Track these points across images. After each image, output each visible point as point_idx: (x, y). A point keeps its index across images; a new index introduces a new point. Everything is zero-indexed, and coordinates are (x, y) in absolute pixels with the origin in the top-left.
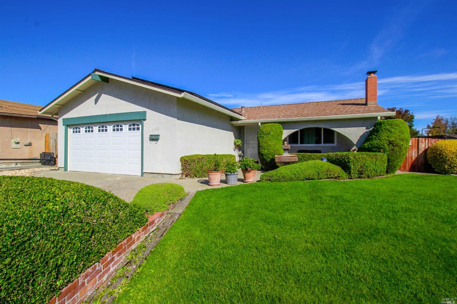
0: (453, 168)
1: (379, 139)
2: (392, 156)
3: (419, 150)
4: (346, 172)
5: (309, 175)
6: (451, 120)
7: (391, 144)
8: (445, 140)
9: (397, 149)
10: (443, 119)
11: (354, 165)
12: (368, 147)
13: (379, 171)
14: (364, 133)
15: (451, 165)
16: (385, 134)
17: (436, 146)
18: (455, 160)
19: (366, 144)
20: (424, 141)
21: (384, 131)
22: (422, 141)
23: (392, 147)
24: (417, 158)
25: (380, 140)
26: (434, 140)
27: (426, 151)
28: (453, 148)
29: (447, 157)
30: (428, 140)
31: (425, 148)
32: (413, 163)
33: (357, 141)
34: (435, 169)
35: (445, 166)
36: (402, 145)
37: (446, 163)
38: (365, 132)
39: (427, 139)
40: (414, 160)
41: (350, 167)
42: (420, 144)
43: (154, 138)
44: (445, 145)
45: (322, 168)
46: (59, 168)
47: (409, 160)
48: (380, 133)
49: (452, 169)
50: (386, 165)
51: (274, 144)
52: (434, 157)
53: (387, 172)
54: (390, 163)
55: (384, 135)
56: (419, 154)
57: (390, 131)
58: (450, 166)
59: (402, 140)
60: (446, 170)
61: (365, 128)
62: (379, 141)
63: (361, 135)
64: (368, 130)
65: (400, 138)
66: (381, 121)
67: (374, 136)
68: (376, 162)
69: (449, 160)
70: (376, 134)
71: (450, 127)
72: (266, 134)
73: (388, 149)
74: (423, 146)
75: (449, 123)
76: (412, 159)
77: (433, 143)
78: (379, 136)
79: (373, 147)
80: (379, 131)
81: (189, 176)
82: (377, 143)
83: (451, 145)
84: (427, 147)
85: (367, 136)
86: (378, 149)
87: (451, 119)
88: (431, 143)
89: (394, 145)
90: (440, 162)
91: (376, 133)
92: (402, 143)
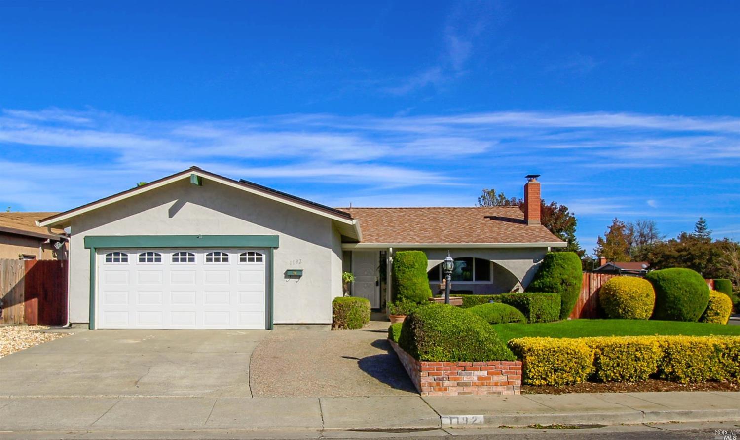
0: (628, 313)
1: (551, 277)
2: (565, 297)
3: (591, 290)
4: (525, 315)
5: (494, 319)
6: (638, 227)
7: (564, 282)
8: (620, 277)
9: (570, 288)
10: (624, 227)
11: (533, 308)
12: (540, 286)
13: (554, 315)
14: (531, 268)
15: (625, 308)
16: (558, 270)
17: (609, 285)
18: (629, 302)
19: (536, 283)
20: (596, 278)
21: (556, 266)
22: (594, 277)
23: (565, 286)
24: (588, 301)
25: (553, 278)
26: (607, 277)
27: (598, 290)
28: (627, 287)
29: (620, 298)
30: (601, 276)
31: (597, 286)
32: (583, 308)
33: (523, 278)
34: (608, 315)
35: (619, 310)
36: (576, 284)
37: (619, 306)
38: (531, 266)
39: (599, 274)
40: (585, 304)
41: (530, 310)
42: (592, 281)
43: (294, 275)
44: (619, 283)
45: (504, 310)
46: (71, 325)
47: (579, 303)
48: (552, 269)
49: (626, 314)
50: (560, 308)
51: (420, 281)
52: (608, 299)
53: (561, 318)
54: (564, 306)
55: (556, 272)
56: (591, 295)
57: (562, 267)
58: (624, 310)
59: (575, 278)
60: (620, 315)
61: (532, 260)
62: (551, 279)
63: (528, 270)
64: (536, 264)
65: (574, 275)
66: (552, 253)
67: (545, 273)
68: (551, 304)
69: (623, 302)
70: (547, 270)
71: (637, 241)
72: (408, 267)
73: (561, 289)
74: (595, 284)
75: (635, 234)
76: (582, 303)
77: (606, 280)
78: (551, 273)
79: (545, 287)
80: (550, 266)
81: (342, 326)
82: (549, 282)
83: (625, 283)
84: (599, 286)
85: (536, 272)
86: (550, 289)
87: (639, 225)
88: (604, 280)
89: (568, 284)
90: (613, 305)
91: (548, 268)
92: (575, 282)
